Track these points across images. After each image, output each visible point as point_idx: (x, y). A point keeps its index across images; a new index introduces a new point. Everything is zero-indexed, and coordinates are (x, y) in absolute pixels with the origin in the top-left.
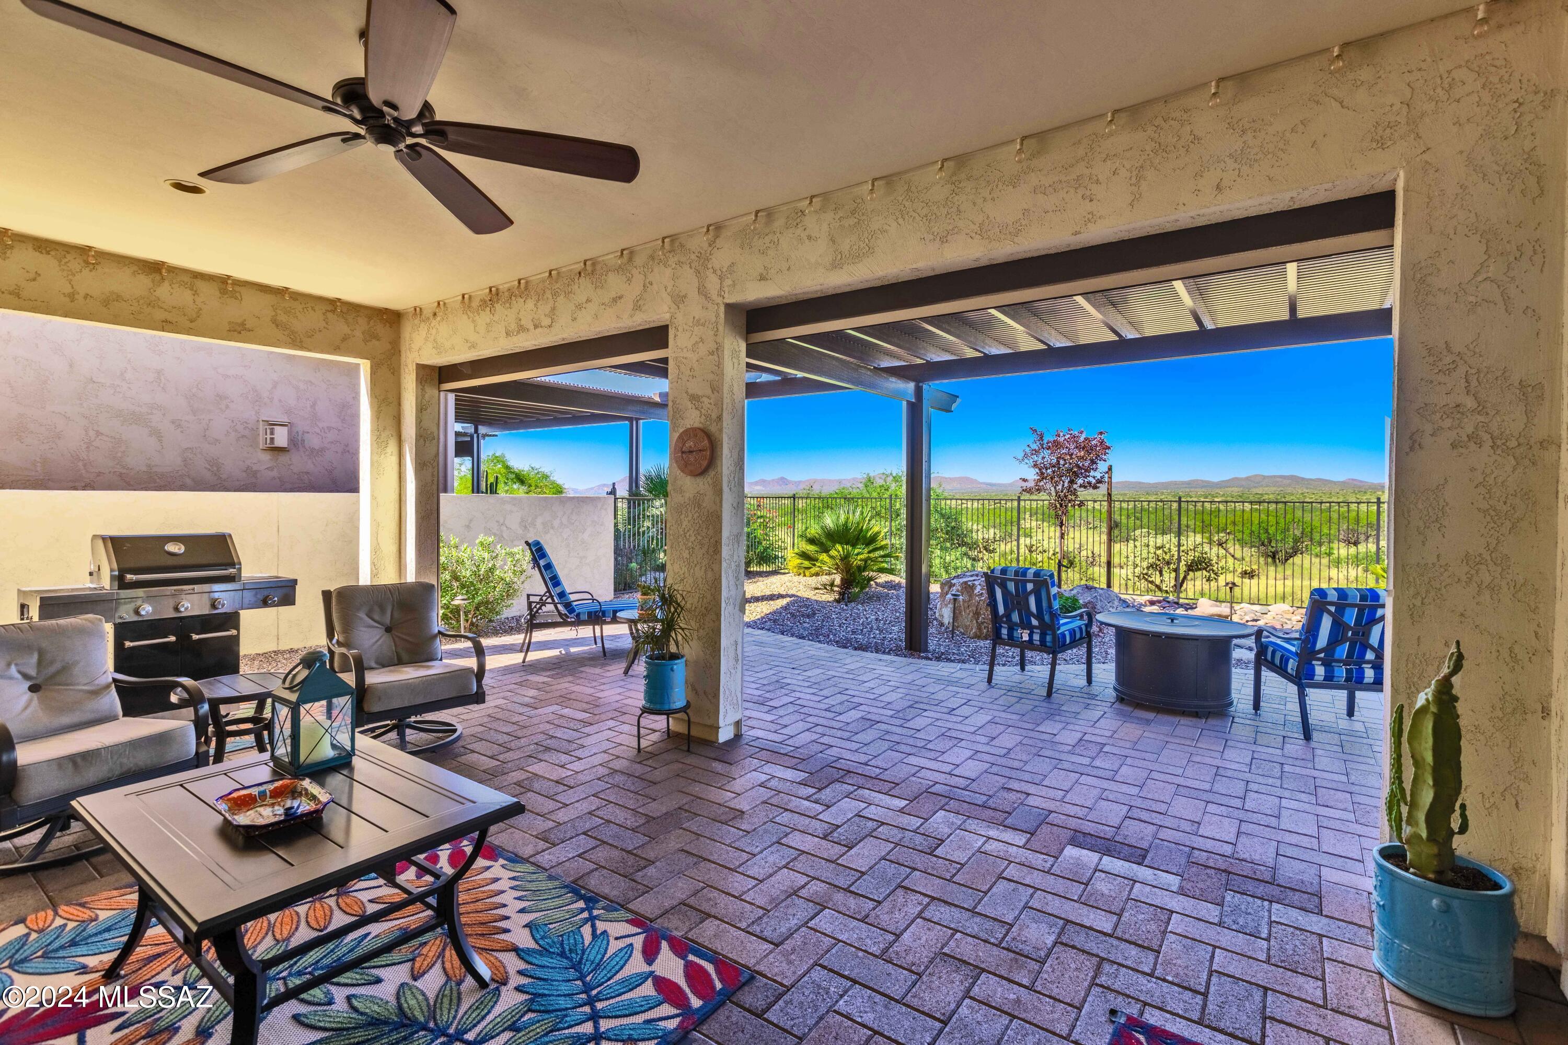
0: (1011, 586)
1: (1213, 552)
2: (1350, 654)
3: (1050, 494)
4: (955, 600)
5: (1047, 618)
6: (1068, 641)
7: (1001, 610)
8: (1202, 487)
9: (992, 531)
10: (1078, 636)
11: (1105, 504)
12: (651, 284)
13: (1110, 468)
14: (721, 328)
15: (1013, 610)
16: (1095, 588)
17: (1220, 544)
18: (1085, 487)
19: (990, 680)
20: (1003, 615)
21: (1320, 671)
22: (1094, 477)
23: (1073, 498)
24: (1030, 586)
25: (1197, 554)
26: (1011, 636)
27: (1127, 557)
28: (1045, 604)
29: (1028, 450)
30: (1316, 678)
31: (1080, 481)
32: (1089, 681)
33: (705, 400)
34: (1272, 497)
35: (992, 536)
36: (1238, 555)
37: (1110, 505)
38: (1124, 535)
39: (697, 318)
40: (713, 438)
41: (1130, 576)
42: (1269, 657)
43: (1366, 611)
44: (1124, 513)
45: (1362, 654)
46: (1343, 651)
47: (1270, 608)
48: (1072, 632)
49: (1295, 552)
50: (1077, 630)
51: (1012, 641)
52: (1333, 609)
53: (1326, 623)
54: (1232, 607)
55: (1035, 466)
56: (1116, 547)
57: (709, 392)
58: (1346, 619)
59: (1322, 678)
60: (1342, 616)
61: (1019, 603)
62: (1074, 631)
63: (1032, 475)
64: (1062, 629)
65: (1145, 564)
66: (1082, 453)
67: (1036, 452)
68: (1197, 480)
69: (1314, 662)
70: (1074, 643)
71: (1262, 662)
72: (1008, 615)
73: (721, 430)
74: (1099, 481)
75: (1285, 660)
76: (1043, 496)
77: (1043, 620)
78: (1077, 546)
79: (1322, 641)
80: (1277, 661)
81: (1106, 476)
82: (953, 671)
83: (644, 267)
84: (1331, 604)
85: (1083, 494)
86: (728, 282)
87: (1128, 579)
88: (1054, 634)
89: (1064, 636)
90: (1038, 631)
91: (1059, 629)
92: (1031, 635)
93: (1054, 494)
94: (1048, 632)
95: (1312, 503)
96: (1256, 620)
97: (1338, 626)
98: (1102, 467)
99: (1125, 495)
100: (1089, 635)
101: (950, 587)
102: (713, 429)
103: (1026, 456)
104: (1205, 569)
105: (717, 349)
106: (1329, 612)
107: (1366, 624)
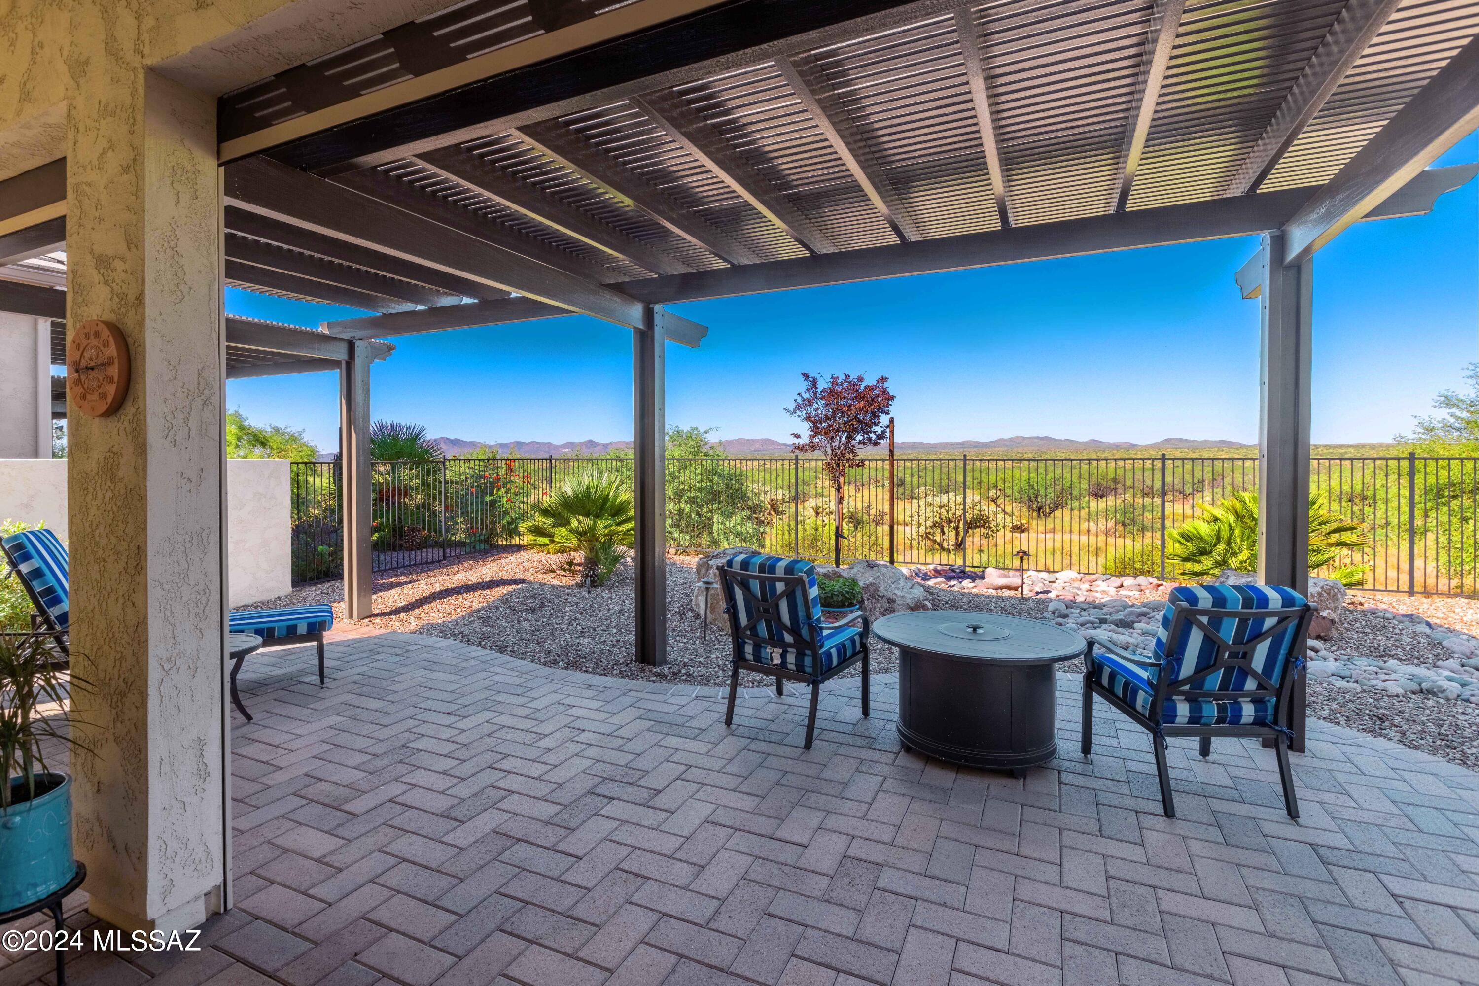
0: (755, 586)
1: (989, 509)
2: (1224, 686)
3: (826, 453)
4: (707, 589)
5: (805, 632)
6: (835, 661)
7: (744, 620)
8: (975, 447)
9: (780, 491)
10: (849, 653)
11: (887, 462)
12: (41, 46)
13: (892, 421)
14: (139, 117)
15: (759, 620)
16: (878, 565)
17: (994, 500)
18: (865, 444)
19: (729, 722)
20: (746, 627)
21: (1183, 709)
22: (875, 432)
23: (851, 456)
24: (780, 587)
25: (975, 512)
26: (757, 657)
27: (912, 517)
28: (801, 613)
29: (799, 400)
30: (1178, 720)
31: (859, 437)
32: (866, 712)
33: (118, 264)
34: (1030, 456)
35: (780, 497)
36: (1008, 509)
37: (892, 465)
38: (908, 492)
39: (104, 102)
40: (130, 341)
41: (915, 536)
42: (1105, 682)
43: (1250, 622)
44: (908, 471)
45: (1240, 686)
46: (1214, 680)
47: (1057, 575)
48: (841, 648)
49: (1056, 506)
50: (848, 643)
51: (760, 665)
52: (1205, 620)
53: (1195, 640)
54: (1022, 575)
55: (808, 418)
56: (900, 505)
57: (122, 247)
58: (1222, 634)
59: (1186, 720)
60: (1218, 630)
61: (766, 611)
62: (844, 646)
63: (804, 430)
64: (828, 644)
65: (929, 523)
66: (862, 403)
67: (809, 403)
68: (970, 441)
69: (1175, 697)
70: (845, 661)
71: (1094, 686)
72: (753, 628)
73: (141, 323)
74: (880, 437)
75: (1130, 690)
76: (818, 454)
77: (800, 635)
78: (865, 505)
79: (1188, 667)
80: (1119, 691)
81: (888, 430)
82: (683, 701)
83: (32, 16)
84: (1204, 612)
85: (863, 452)
86: (149, 22)
87: (912, 539)
88: (815, 656)
89: (829, 655)
90: (794, 650)
91: (822, 646)
92: (783, 656)
93: (829, 452)
94: (807, 652)
95: (1063, 460)
96: (1048, 592)
97: (1211, 645)
98: (884, 420)
99: (909, 454)
100: (865, 649)
101: (707, 570)
102: (130, 322)
103: (798, 407)
104: (983, 526)
105: (135, 160)
106: (1201, 626)
107: (1249, 641)
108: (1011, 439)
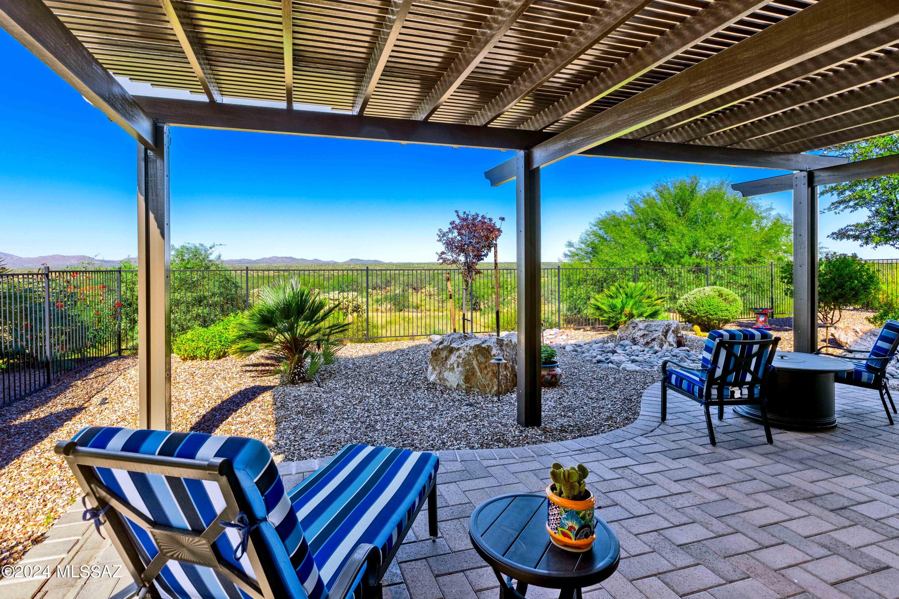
0: (737, 349)
5: (760, 373)
19: (713, 443)
20: (719, 378)
26: (720, 395)
72: (724, 376)
77: (757, 375)
90: (748, 386)
92: (741, 391)
94: (757, 386)
108: (270, 258)
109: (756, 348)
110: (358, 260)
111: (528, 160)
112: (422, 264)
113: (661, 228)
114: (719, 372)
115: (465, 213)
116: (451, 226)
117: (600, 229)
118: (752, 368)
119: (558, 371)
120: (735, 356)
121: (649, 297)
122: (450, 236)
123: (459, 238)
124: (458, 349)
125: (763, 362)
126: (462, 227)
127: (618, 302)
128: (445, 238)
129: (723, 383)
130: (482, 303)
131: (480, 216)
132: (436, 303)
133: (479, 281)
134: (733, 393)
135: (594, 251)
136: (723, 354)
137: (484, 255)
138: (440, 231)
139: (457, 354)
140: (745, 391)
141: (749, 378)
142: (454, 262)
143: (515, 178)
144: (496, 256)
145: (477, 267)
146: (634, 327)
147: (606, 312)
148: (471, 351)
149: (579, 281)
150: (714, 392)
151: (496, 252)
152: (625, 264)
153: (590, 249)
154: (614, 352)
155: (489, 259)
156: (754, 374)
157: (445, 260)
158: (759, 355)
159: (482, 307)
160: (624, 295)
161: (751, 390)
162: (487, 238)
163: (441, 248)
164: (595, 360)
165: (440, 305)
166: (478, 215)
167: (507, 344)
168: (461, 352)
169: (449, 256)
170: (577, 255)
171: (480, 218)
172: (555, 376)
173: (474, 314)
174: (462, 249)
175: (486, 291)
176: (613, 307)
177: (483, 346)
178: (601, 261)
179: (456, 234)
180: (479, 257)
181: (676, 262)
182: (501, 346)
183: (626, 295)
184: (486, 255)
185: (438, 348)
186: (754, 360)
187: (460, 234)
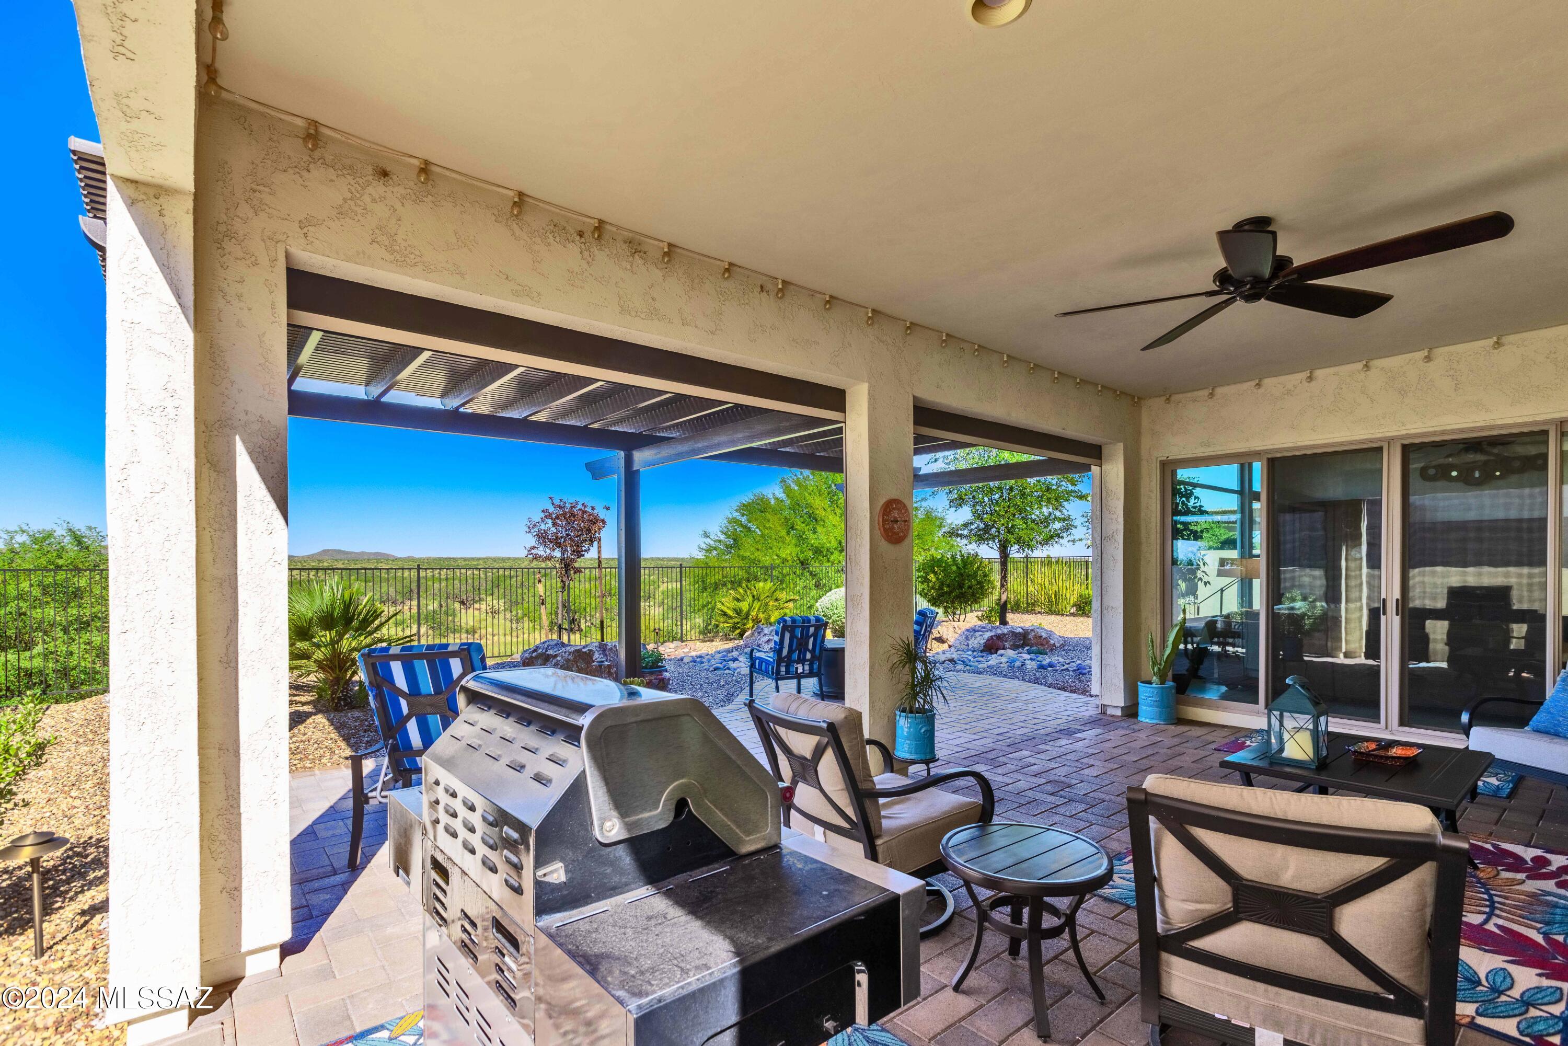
37: (600, 572)
109: (812, 630)
110: (339, 552)
111: (629, 461)
112: (473, 559)
113: (813, 518)
114: (785, 652)
115: (561, 500)
116: (543, 515)
117: (743, 515)
118: (810, 647)
119: (667, 675)
120: (796, 637)
121: (777, 600)
122: (543, 527)
123: (554, 530)
124: (556, 656)
125: (818, 642)
126: (558, 517)
127: (744, 606)
128: (536, 529)
129: (789, 662)
130: (583, 621)
131: (580, 503)
132: (508, 623)
133: (579, 586)
134: (797, 668)
135: (736, 544)
136: (787, 636)
137: (585, 551)
138: (530, 520)
139: (554, 661)
140: (807, 667)
141: (808, 656)
142: (548, 558)
143: (616, 476)
144: (599, 552)
145: (577, 565)
146: (759, 633)
147: (731, 618)
148: (570, 657)
149: (716, 584)
150: (783, 669)
151: (599, 547)
152: (767, 561)
153: (732, 541)
154: (735, 660)
155: (593, 553)
156: (813, 652)
157: (536, 557)
158: (815, 635)
159: (583, 626)
160: (751, 598)
161: (811, 665)
162: (589, 530)
163: (531, 541)
164: (711, 669)
165: (514, 626)
166: (577, 503)
167: (611, 649)
168: (558, 658)
169: (541, 551)
170: (715, 549)
171: (580, 507)
172: (663, 679)
173: (572, 637)
174: (557, 543)
175: (588, 601)
176: (738, 612)
177: (584, 650)
178: (743, 558)
179: (550, 525)
180: (579, 554)
181: (826, 559)
182: (604, 650)
183: (753, 597)
184: (587, 551)
185: (531, 657)
186: (811, 640)
187: (555, 524)
